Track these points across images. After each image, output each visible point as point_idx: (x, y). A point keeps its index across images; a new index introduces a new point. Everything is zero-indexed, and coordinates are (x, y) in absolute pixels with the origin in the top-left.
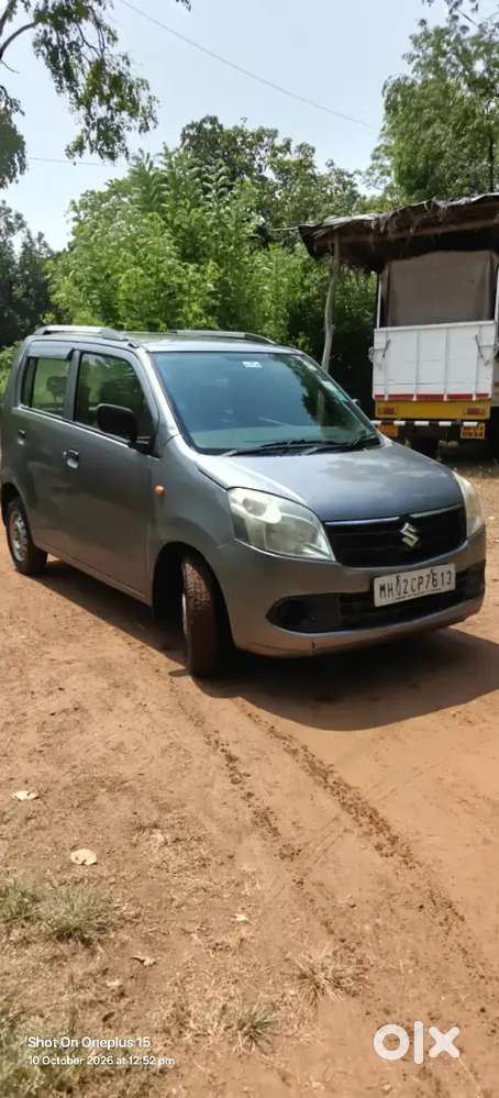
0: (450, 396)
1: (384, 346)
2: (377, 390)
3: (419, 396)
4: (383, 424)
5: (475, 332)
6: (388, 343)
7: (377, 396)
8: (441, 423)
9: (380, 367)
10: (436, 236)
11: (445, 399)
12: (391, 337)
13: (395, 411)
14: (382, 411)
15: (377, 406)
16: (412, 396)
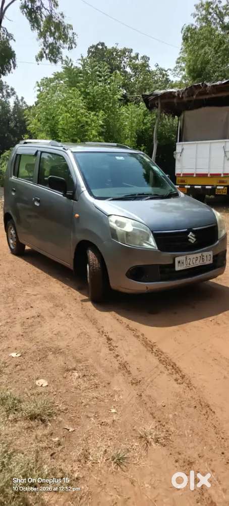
0: (211, 175)
1: (181, 151)
2: (177, 171)
3: (196, 174)
4: (180, 187)
5: (223, 144)
7: (177, 174)
8: (207, 187)
9: (179, 160)
10: (206, 99)
11: (209, 176)
12: (184, 146)
13: (186, 181)
14: (180, 181)
15: (177, 179)
16: (193, 174)
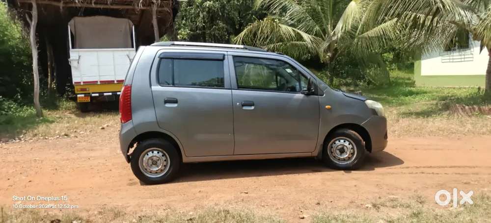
0: (118, 81)
1: (78, 58)
2: (75, 79)
3: (101, 82)
4: (85, 96)
5: (127, 53)
6: (79, 57)
7: (75, 83)
8: (105, 94)
9: (76, 68)
10: (100, 8)
11: (116, 82)
12: (81, 54)
13: (87, 89)
14: (79, 90)
15: (76, 88)
16: (97, 82)
